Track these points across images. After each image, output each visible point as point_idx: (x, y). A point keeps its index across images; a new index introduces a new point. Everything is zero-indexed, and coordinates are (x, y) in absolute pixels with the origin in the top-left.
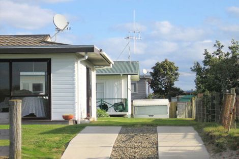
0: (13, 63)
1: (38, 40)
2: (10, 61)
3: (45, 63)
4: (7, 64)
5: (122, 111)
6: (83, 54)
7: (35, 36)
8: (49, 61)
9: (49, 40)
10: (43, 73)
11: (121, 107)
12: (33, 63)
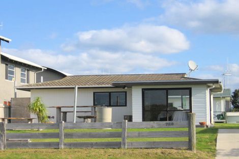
0: (169, 91)
1: (179, 76)
2: (167, 89)
3: (188, 91)
4: (165, 91)
5: (222, 119)
6: (211, 85)
7: (177, 74)
8: (190, 89)
9: (186, 76)
10: (189, 97)
11: (222, 117)
12: (180, 90)
